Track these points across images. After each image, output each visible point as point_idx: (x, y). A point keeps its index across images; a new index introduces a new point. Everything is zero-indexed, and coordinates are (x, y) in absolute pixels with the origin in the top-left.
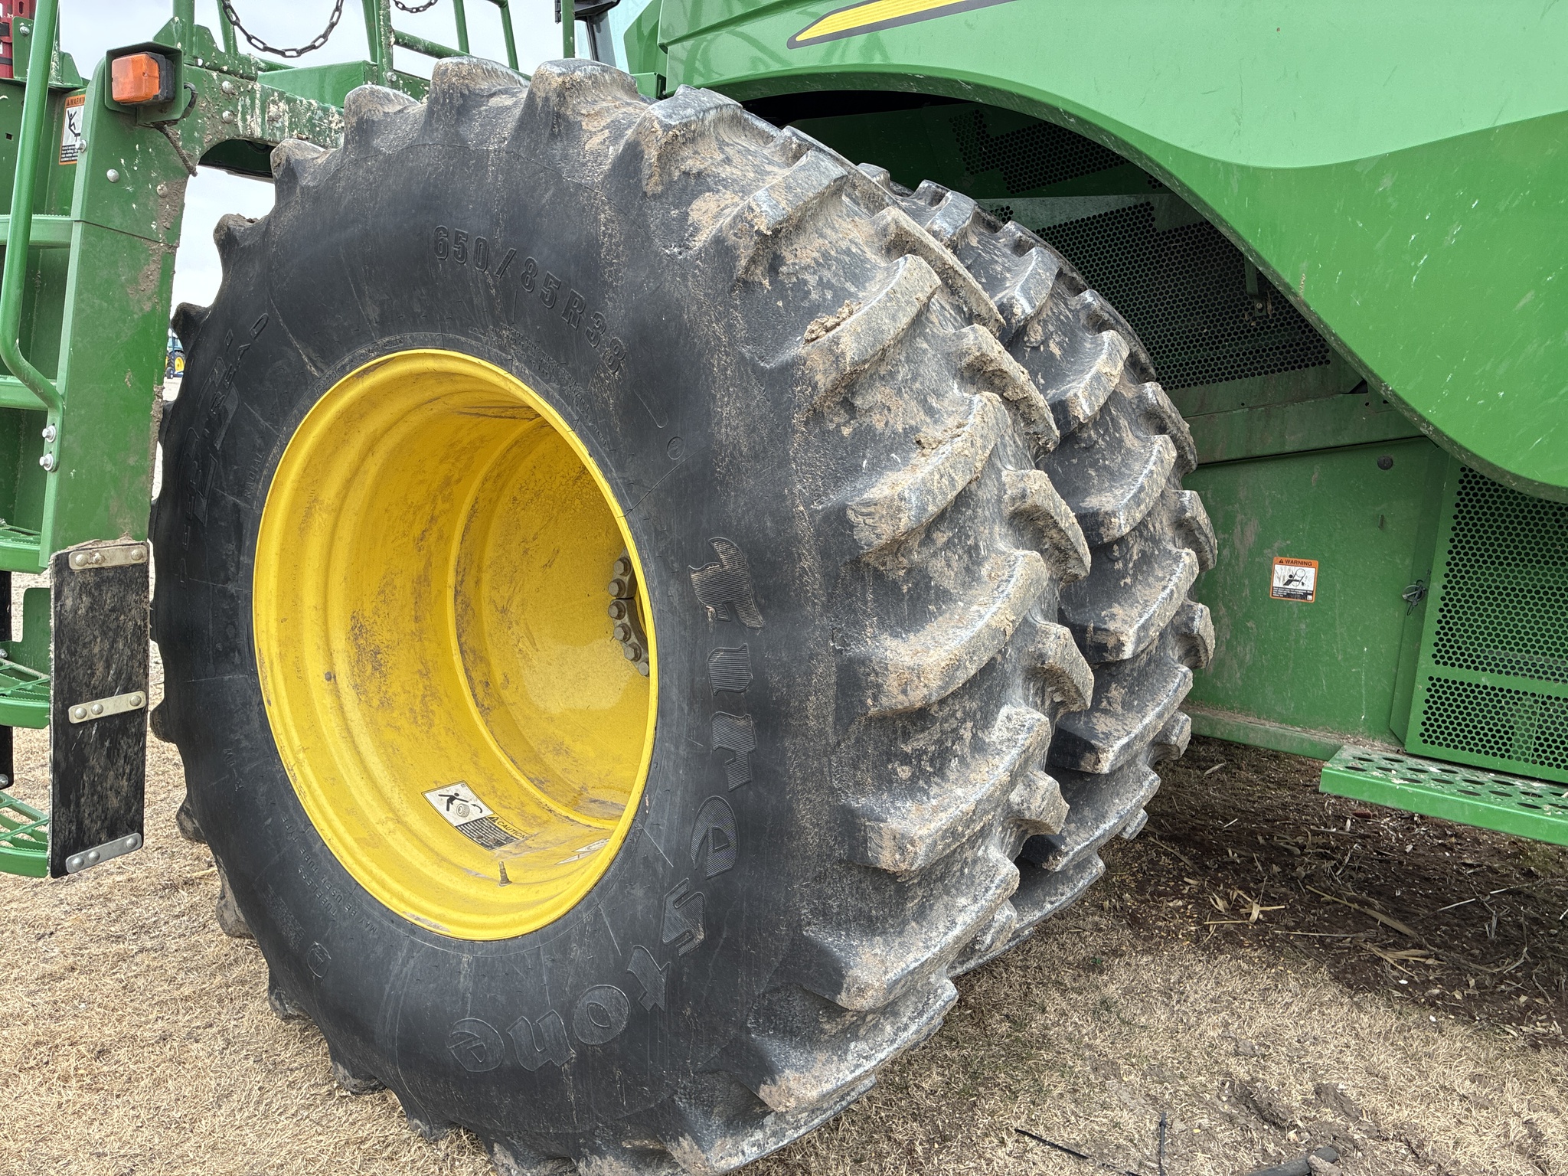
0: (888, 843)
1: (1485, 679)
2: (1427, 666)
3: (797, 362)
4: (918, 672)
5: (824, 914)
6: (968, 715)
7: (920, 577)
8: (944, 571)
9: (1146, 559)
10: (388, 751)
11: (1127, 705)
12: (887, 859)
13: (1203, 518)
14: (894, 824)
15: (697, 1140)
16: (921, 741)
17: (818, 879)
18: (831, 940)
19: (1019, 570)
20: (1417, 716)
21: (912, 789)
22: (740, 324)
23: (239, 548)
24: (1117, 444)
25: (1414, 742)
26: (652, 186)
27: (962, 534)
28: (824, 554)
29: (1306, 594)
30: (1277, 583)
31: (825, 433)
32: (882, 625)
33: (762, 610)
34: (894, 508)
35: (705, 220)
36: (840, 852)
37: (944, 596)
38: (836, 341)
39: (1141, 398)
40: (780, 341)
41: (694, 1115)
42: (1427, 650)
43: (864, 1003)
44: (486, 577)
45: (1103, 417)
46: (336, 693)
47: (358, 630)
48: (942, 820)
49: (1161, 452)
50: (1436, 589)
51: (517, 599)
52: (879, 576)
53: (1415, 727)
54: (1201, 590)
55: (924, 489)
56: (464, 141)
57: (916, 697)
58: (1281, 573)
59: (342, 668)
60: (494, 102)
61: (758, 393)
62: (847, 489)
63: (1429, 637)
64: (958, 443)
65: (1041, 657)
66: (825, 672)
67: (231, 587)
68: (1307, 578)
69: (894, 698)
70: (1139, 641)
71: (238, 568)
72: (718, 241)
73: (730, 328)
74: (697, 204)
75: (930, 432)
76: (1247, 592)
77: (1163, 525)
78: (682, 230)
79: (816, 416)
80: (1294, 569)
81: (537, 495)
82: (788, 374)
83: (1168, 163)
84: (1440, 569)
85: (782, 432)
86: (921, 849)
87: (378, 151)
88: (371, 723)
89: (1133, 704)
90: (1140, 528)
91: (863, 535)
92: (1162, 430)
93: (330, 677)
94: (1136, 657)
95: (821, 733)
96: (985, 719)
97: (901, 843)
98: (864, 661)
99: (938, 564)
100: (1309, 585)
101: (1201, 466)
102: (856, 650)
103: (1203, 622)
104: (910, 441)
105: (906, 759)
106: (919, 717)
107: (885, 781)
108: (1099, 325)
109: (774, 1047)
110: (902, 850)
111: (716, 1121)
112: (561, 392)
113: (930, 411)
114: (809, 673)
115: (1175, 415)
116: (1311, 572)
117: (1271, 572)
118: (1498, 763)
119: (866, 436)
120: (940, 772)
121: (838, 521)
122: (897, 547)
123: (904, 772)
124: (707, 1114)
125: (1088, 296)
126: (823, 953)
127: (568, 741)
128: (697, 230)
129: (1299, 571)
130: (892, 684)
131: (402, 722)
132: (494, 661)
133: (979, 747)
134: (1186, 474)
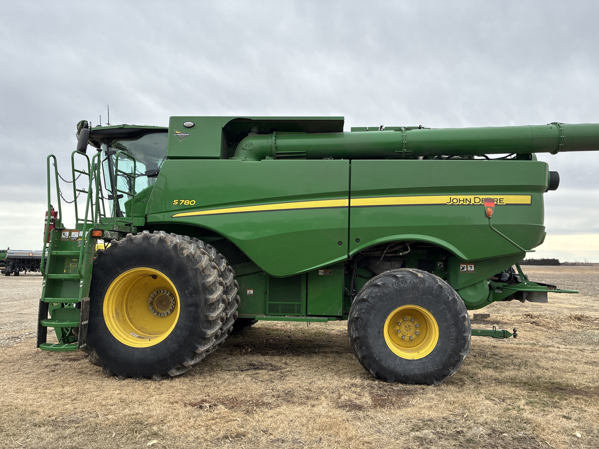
0: (211, 317)
1: (275, 303)
2: (268, 302)
3: (198, 268)
4: (213, 298)
5: (203, 328)
6: (217, 304)
7: (212, 289)
8: (214, 289)
9: (231, 289)
10: (123, 328)
11: (230, 309)
12: (211, 319)
13: (237, 283)
14: (211, 315)
15: (187, 361)
16: (213, 307)
17: (203, 323)
18: (204, 330)
19: (221, 288)
20: (267, 309)
21: (213, 312)
22: (191, 264)
23: (101, 298)
24: (226, 274)
25: (267, 313)
26: (178, 249)
27: (215, 285)
28: (202, 287)
29: (252, 294)
30: (248, 293)
31: (201, 275)
32: (209, 295)
33: (195, 294)
34: (210, 282)
35: (185, 253)
36: (205, 320)
37: (214, 291)
38: (202, 265)
39: (228, 268)
40: (195, 265)
41: (186, 358)
42: (268, 300)
43: (208, 337)
44: (129, 302)
45: (224, 271)
46: (114, 319)
47: (116, 310)
48: (216, 314)
49: (232, 275)
50: (268, 291)
51: (133, 305)
52: (208, 289)
53: (267, 311)
54: (238, 293)
55: (212, 280)
56: (150, 243)
57: (213, 301)
58: (248, 291)
59: (114, 316)
60: (152, 237)
61: (194, 271)
62: (204, 281)
63: (268, 298)
64: (215, 275)
65: (223, 298)
66: (203, 300)
67: (99, 304)
68: (252, 292)
69: (211, 302)
70: (231, 299)
71: (100, 301)
72: (188, 255)
73: (190, 264)
74: (184, 251)
75: (211, 274)
76: (244, 295)
77: (233, 285)
78: (183, 254)
79: (200, 273)
80: (250, 291)
81: (138, 288)
82: (197, 269)
83: (230, 238)
84: (268, 288)
85: (196, 275)
86: (214, 317)
87: (134, 243)
88: (119, 324)
89: (231, 309)
90: (230, 285)
91: (206, 285)
92: (231, 272)
93: (113, 317)
94: (231, 301)
95: (203, 307)
96: (219, 305)
97: (212, 317)
98: (207, 298)
99: (213, 288)
100: (252, 293)
101: (236, 277)
102: (206, 297)
103: (238, 297)
104: (210, 275)
105: (212, 309)
106: (213, 304)
107: (210, 311)
108: (222, 258)
109: (197, 346)
110: (212, 318)
111: (189, 359)
112: (165, 272)
113: (210, 272)
114: (201, 300)
115: (233, 270)
116: (252, 291)
117: (247, 291)
118: (277, 314)
119: (205, 275)
120: (215, 310)
121: (204, 284)
122: (210, 286)
123: (212, 310)
124: (188, 358)
125: (220, 254)
126: (204, 332)
127: (144, 327)
128: (184, 254)
129: (251, 291)
130: (211, 300)
131: (123, 324)
132: (130, 316)
133: (218, 308)
134: (235, 278)
